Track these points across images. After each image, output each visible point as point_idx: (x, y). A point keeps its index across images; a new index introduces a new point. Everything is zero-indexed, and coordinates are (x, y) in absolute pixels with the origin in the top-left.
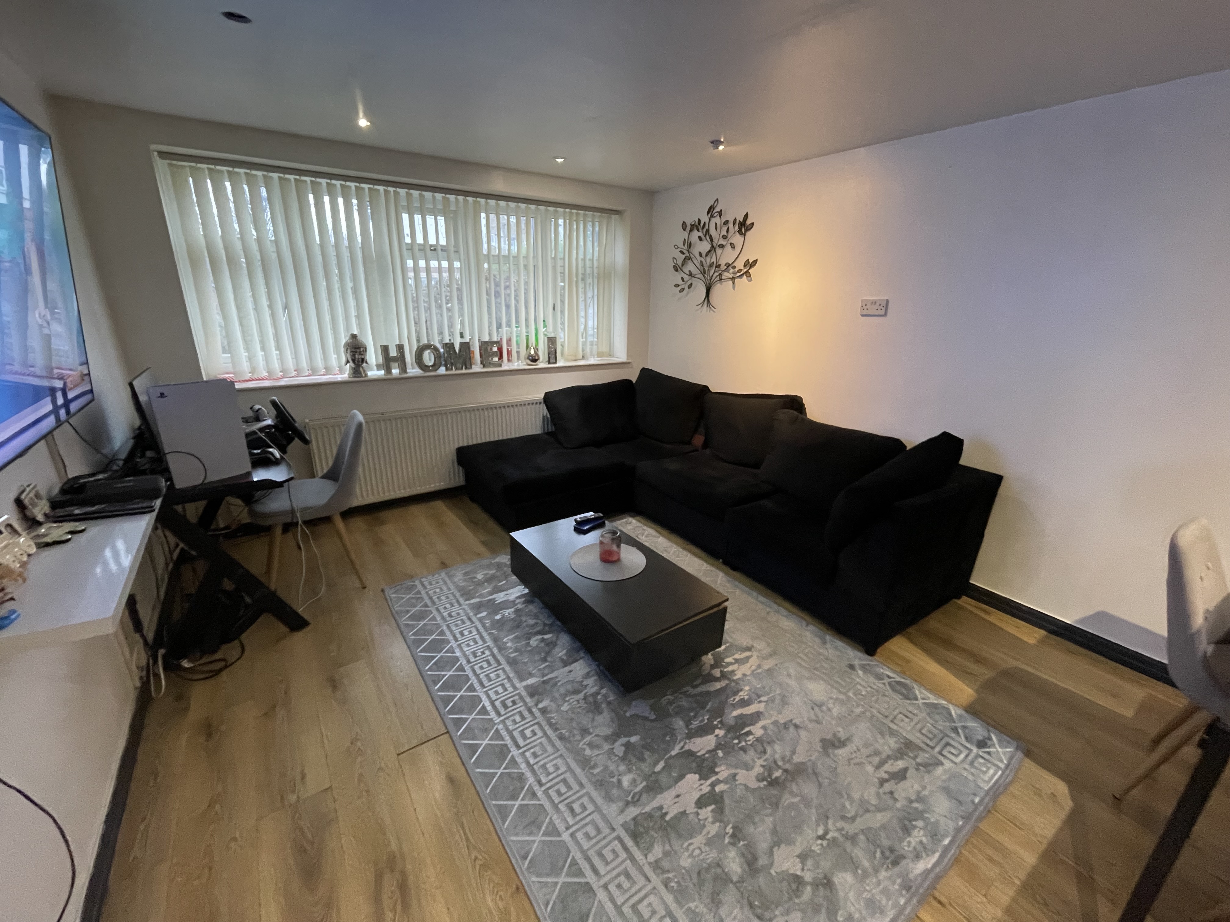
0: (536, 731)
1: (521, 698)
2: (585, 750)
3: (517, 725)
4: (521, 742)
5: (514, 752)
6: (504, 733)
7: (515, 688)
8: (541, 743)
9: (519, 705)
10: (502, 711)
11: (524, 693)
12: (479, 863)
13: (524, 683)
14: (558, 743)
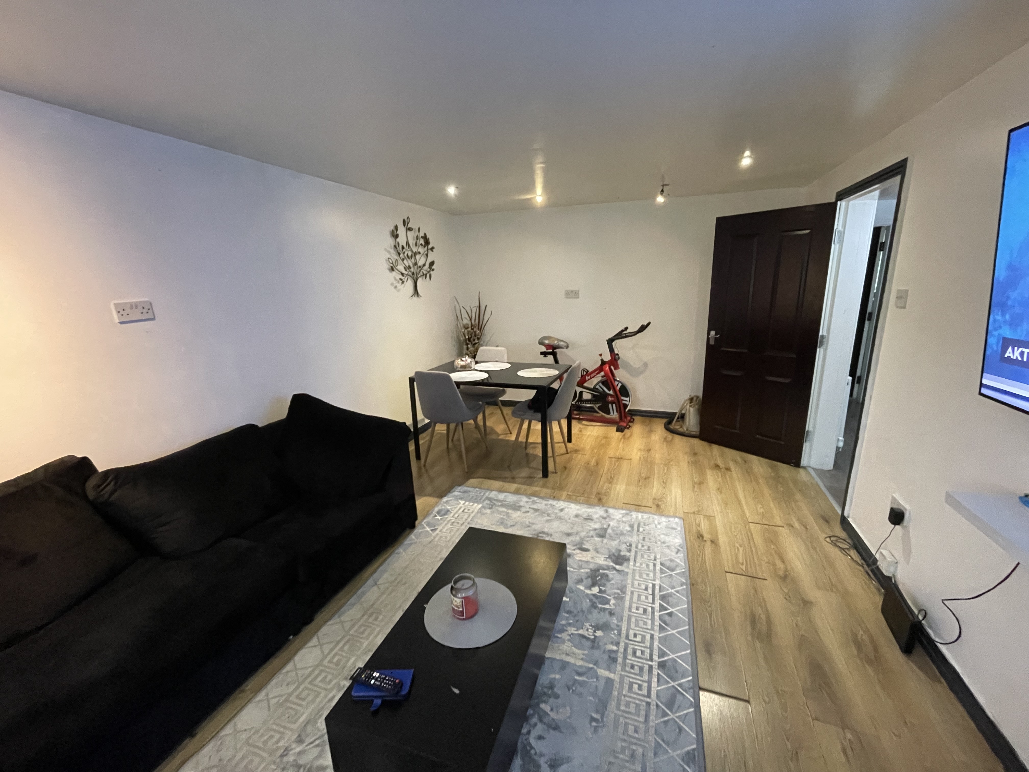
0: (633, 636)
1: (624, 664)
2: (613, 604)
3: (643, 649)
4: (648, 637)
5: (657, 635)
6: (656, 652)
7: (622, 677)
8: (636, 626)
9: (630, 662)
10: (646, 668)
11: (619, 668)
12: (709, 604)
13: (612, 676)
14: (625, 618)
